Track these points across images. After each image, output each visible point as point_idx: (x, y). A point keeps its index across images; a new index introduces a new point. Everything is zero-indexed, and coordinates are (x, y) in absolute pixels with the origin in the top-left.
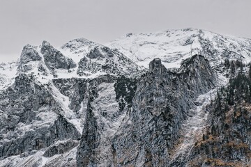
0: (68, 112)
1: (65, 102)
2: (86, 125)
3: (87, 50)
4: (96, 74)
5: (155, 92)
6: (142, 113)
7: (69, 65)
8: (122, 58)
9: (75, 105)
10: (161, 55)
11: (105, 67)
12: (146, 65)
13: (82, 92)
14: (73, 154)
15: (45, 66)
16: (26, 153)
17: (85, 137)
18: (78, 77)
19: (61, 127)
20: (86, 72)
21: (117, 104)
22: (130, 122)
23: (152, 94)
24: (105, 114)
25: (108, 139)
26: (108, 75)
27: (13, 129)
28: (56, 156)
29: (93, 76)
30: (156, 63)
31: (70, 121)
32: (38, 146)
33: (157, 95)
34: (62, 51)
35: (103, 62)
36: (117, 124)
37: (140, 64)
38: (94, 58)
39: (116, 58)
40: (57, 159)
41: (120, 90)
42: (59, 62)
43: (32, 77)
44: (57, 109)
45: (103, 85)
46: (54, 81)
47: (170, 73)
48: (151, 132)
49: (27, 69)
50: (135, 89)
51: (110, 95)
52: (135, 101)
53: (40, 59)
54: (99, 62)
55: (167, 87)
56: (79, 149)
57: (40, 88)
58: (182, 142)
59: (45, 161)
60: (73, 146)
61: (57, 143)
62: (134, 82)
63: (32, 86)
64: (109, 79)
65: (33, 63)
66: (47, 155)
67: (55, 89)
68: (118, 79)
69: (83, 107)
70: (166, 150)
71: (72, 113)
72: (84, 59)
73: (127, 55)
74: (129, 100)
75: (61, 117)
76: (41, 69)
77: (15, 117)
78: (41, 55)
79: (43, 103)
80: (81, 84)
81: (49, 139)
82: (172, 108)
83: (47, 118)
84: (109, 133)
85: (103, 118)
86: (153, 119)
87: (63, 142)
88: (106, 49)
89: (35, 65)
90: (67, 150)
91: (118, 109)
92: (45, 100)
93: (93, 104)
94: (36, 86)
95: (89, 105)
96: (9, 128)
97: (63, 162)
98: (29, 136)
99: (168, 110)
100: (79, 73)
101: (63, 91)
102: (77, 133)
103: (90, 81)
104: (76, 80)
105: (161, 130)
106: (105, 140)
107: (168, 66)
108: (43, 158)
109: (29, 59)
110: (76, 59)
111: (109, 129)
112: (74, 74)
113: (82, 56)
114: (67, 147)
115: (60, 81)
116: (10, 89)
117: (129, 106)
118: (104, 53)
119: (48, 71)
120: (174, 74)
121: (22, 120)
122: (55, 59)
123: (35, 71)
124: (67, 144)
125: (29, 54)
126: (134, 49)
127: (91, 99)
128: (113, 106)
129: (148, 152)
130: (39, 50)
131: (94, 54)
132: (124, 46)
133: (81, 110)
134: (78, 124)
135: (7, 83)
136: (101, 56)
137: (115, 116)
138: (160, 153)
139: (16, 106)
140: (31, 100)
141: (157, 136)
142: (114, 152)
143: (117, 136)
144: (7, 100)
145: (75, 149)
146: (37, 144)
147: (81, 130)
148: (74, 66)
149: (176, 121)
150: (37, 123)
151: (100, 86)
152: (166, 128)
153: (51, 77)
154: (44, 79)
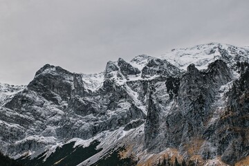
0: (137, 102)
1: (135, 96)
2: (149, 110)
3: (146, 61)
4: (154, 77)
5: (192, 85)
6: (184, 100)
7: (136, 72)
8: (170, 65)
9: (141, 97)
10: (194, 62)
11: (159, 72)
12: (185, 69)
13: (145, 89)
14: (142, 128)
15: (121, 74)
16: (113, 128)
17: (149, 117)
18: (142, 79)
19: (133, 111)
20: (147, 76)
21: (168, 95)
22: (177, 106)
23: (190, 87)
24: (160, 102)
25: (163, 117)
26: (161, 77)
27: (104, 114)
28: (132, 130)
29: (152, 78)
30: (191, 67)
31: (139, 107)
32: (120, 124)
33: (194, 88)
34: (131, 64)
35: (157, 69)
36: (169, 107)
37: (181, 68)
38: (152, 66)
39: (165, 65)
40: (132, 132)
41: (169, 86)
42: (129, 70)
43: (113, 81)
44: (131, 100)
45: (159, 83)
46: (127, 83)
47: (201, 73)
48: (191, 112)
49: (110, 76)
50: (179, 84)
51: (163, 90)
52: (180, 92)
53: (118, 69)
54: (155, 69)
55: (200, 82)
56: (145, 124)
57: (119, 87)
58: (212, 117)
59: (125, 133)
60: (142, 123)
61: (132, 122)
62: (178, 80)
63: (114, 86)
64: (162, 79)
65: (113, 72)
66: (126, 129)
67: (128, 88)
68: (168, 79)
69: (146, 98)
70: (202, 123)
71: (140, 102)
72: (145, 68)
73: (173, 63)
74: (176, 92)
75: (133, 105)
76: (119, 76)
77: (104, 106)
78: (119, 67)
79: (122, 97)
80: (144, 83)
81: (126, 119)
82: (204, 95)
83: (125, 106)
84: (164, 114)
85: (160, 105)
86: (192, 103)
87: (135, 121)
88: (158, 60)
89: (115, 73)
90: (138, 126)
91: (168, 98)
92: (123, 95)
93: (153, 96)
94: (116, 86)
95: (150, 97)
96: (101, 114)
97: (136, 134)
98: (114, 118)
99: (201, 96)
100: (142, 77)
101: (133, 89)
102: (144, 114)
103: (150, 81)
104: (141, 81)
105: (197, 110)
106: (161, 118)
107: (199, 68)
108: (124, 131)
109: (111, 70)
110: (140, 68)
111: (164, 111)
112: (139, 78)
113: (143, 66)
114: (138, 124)
115: (131, 82)
116: (100, 89)
117: (176, 96)
118: (157, 63)
119: (123, 76)
120: (204, 73)
121: (109, 108)
122: (126, 69)
123: (115, 77)
124: (138, 122)
125: (111, 67)
126: (177, 59)
127: (151, 93)
128: (165, 96)
129: (190, 125)
130: (117, 64)
131: (151, 64)
132: (170, 57)
133: (145, 100)
134: (143, 108)
135: (98, 86)
136: (156, 65)
137: (168, 102)
138: (198, 124)
139: (105, 100)
140: (114, 95)
141: (195, 114)
142: (168, 126)
143: (169, 116)
144: (99, 97)
145: (143, 125)
146: (119, 123)
147: (146, 113)
148: (140, 72)
149: (207, 103)
150: (118, 110)
151: (156, 84)
152: (201, 108)
153: (125, 80)
154: (121, 82)
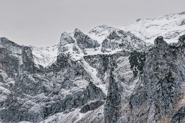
0: (96, 80)
1: (93, 72)
2: (110, 89)
3: (107, 33)
4: (115, 51)
5: (160, 61)
6: (151, 78)
7: (95, 45)
8: (134, 37)
9: (101, 73)
10: (163, 34)
11: (121, 45)
12: (152, 42)
13: (105, 65)
14: (101, 110)
15: (77, 47)
16: (68, 110)
17: (110, 97)
18: (102, 53)
19: (92, 91)
20: (108, 50)
21: (132, 72)
22: (142, 85)
23: (158, 63)
24: (123, 80)
25: (126, 98)
26: (124, 51)
27: (57, 93)
28: (89, 112)
29: (113, 52)
30: (159, 40)
31: (98, 86)
32: (75, 105)
33: (162, 64)
34: (89, 35)
35: (120, 42)
36: (133, 86)
37: (147, 41)
38: (113, 39)
39: (129, 38)
40: (90, 114)
41: (133, 61)
42: (88, 43)
43: (68, 55)
44: (88, 78)
45: (121, 58)
46: (85, 57)
47: (171, 47)
48: (158, 91)
49: (65, 50)
50: (145, 60)
51: (126, 66)
52: (145, 69)
53: (74, 42)
54: (117, 41)
55: (168, 58)
56: (105, 106)
57: (75, 63)
58: (183, 98)
59: (82, 116)
60: (102, 103)
61: (89, 102)
62: (144, 55)
63: (69, 61)
64: (125, 54)
65: (69, 45)
66: (83, 111)
67: (86, 64)
68: (132, 54)
69: (106, 76)
70: (171, 104)
71: (99, 80)
72: (106, 40)
73: (138, 35)
74: (141, 69)
75: (91, 83)
76: (75, 49)
77: (58, 85)
78: (75, 39)
79: (78, 74)
80: (104, 58)
81: (83, 100)
82: (174, 73)
83: (82, 84)
84: (127, 93)
85: (122, 83)
86: (160, 82)
87: (93, 101)
88: (121, 32)
89: (70, 47)
90: (96, 107)
91: (132, 75)
92: (80, 72)
93: (114, 73)
94: (72, 62)
95: (111, 74)
96: (54, 93)
97: (94, 116)
98: (69, 98)
99: (170, 74)
100: (103, 51)
101: (92, 64)
102: (103, 94)
103: (111, 56)
104: (101, 56)
105: (165, 90)
106: (124, 99)
107: (169, 42)
108: (80, 114)
109: (66, 42)
110: (100, 40)
111: (126, 91)
112: (99, 52)
113: (104, 38)
114: (97, 105)
115: (89, 57)
116: (53, 65)
117: (141, 73)
118: (120, 35)
119: (80, 50)
120: (174, 47)
121: (63, 87)
122: (84, 41)
123: (71, 50)
124: (97, 103)
125: (66, 39)
126: (142, 30)
127: (113, 69)
128: (128, 74)
129: (157, 106)
130: (72, 35)
131: (113, 36)
132: (135, 29)
133: (105, 78)
134: (104, 88)
135: (51, 61)
136: (118, 37)
137: (131, 81)
138: (166, 107)
139: (58, 77)
140: (69, 72)
141: (163, 94)
142: (131, 107)
143: (133, 96)
144: (52, 73)
145: (103, 106)
146: (75, 104)
147: (106, 93)
148: (99, 46)
149: (177, 82)
150: (74, 89)
151: (118, 60)
152: (170, 88)
153: (82, 55)
154: (77, 57)
